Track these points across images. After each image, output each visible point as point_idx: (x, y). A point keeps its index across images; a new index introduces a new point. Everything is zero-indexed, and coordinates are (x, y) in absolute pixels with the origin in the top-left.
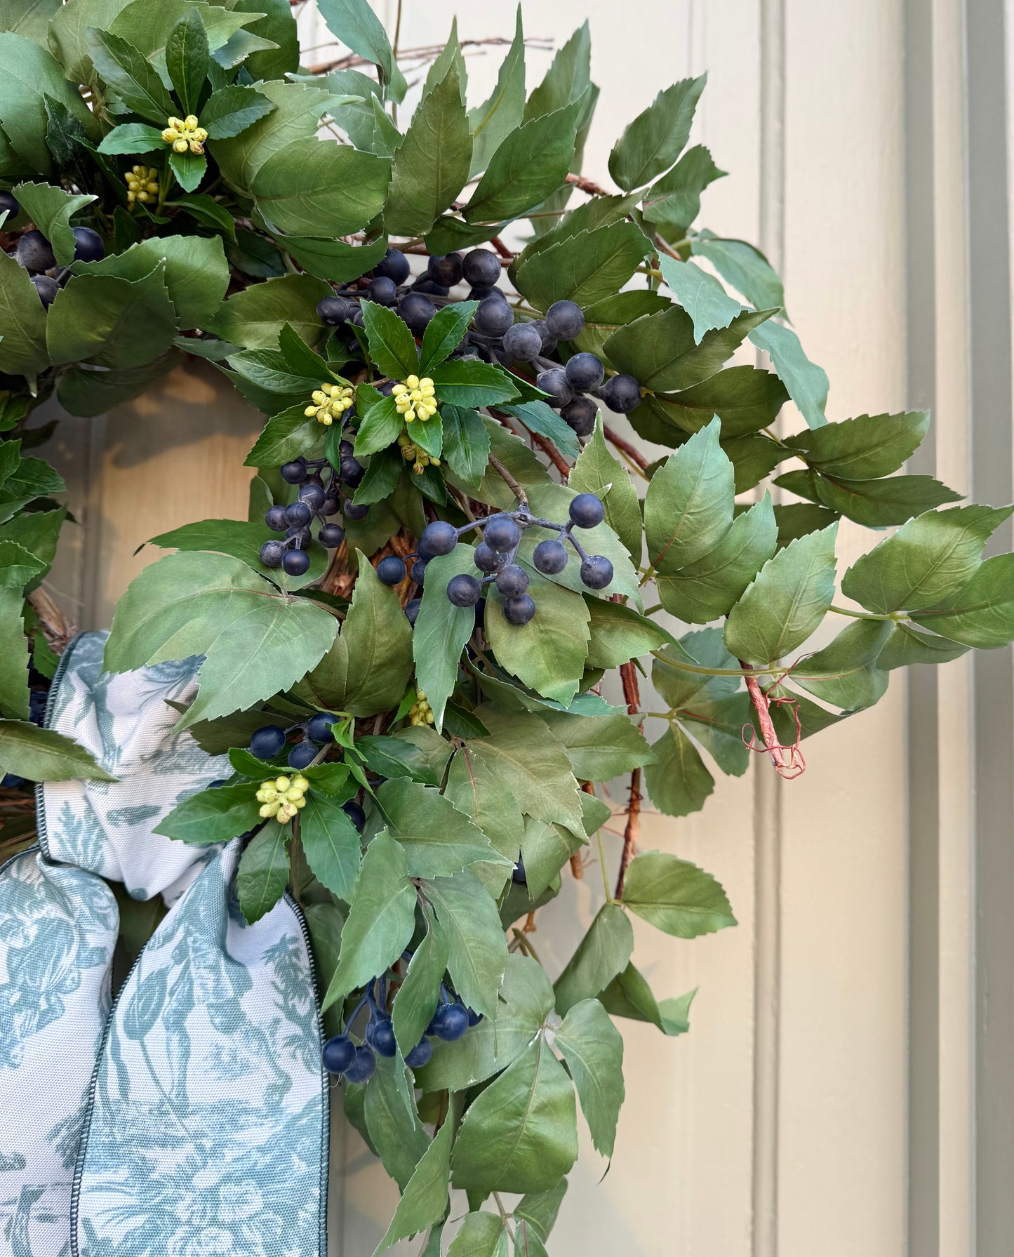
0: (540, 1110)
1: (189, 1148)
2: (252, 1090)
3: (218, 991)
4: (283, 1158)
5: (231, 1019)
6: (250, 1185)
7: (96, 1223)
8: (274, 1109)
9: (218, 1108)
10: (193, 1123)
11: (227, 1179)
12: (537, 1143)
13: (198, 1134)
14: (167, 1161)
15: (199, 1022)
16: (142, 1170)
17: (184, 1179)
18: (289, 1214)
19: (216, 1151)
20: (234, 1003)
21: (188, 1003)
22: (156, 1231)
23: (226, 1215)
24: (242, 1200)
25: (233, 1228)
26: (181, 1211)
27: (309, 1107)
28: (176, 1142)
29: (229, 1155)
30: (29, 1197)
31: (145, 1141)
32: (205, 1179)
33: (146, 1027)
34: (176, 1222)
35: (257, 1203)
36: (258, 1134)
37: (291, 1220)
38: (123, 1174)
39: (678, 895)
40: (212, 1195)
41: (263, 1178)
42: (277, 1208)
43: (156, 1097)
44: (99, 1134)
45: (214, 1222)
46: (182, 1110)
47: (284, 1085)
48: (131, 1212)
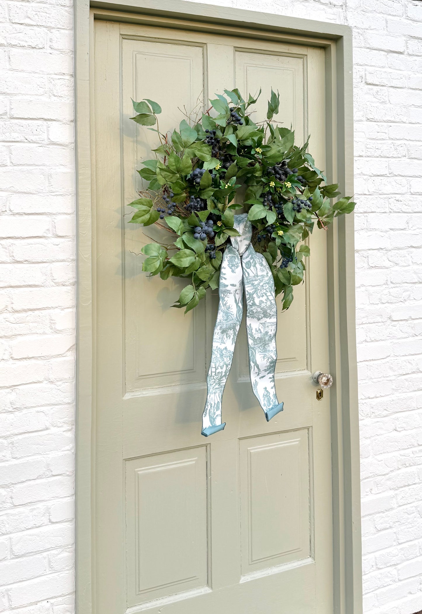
0: (298, 273)
1: (259, 281)
2: (265, 273)
3: (260, 261)
4: (270, 281)
5: (262, 265)
6: (267, 284)
7: (248, 291)
8: (267, 276)
9: (262, 276)
10: (259, 278)
11: (264, 284)
12: (298, 277)
13: (260, 279)
14: (256, 283)
15: (258, 266)
16: (253, 284)
17: (259, 284)
18: (271, 287)
19: (262, 281)
20: (262, 263)
21: (256, 263)
22: (256, 291)
23: (264, 288)
24: (266, 286)
25: (266, 289)
26: (259, 288)
27: (271, 275)
28: (257, 280)
29: (264, 281)
30: (236, 290)
31: (253, 281)
32: (261, 284)
33: (250, 267)
34: (258, 289)
35: (268, 286)
36: (266, 278)
37: (272, 288)
38: (250, 285)
39: (305, 251)
40: (262, 286)
41: (268, 283)
42: (270, 287)
43: (254, 275)
44: (245, 281)
45: (263, 289)
46: (257, 276)
47: (267, 273)
48: (253, 289)
